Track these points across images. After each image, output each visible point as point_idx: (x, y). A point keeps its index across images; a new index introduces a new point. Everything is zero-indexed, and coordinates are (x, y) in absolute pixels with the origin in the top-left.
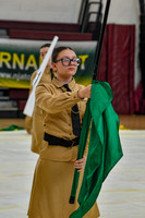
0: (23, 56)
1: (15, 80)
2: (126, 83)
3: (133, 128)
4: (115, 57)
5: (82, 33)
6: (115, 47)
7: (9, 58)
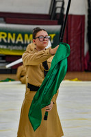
0: (14, 35)
1: (9, 50)
2: (79, 51)
3: (83, 80)
4: (72, 35)
5: (52, 20)
6: (72, 29)
7: (6, 36)
